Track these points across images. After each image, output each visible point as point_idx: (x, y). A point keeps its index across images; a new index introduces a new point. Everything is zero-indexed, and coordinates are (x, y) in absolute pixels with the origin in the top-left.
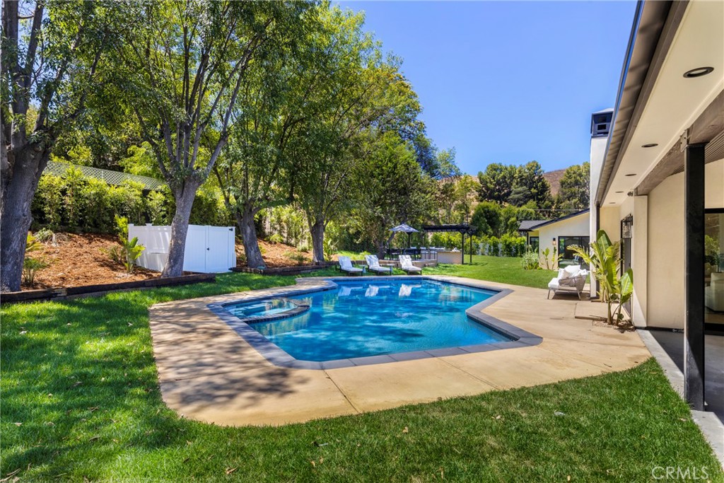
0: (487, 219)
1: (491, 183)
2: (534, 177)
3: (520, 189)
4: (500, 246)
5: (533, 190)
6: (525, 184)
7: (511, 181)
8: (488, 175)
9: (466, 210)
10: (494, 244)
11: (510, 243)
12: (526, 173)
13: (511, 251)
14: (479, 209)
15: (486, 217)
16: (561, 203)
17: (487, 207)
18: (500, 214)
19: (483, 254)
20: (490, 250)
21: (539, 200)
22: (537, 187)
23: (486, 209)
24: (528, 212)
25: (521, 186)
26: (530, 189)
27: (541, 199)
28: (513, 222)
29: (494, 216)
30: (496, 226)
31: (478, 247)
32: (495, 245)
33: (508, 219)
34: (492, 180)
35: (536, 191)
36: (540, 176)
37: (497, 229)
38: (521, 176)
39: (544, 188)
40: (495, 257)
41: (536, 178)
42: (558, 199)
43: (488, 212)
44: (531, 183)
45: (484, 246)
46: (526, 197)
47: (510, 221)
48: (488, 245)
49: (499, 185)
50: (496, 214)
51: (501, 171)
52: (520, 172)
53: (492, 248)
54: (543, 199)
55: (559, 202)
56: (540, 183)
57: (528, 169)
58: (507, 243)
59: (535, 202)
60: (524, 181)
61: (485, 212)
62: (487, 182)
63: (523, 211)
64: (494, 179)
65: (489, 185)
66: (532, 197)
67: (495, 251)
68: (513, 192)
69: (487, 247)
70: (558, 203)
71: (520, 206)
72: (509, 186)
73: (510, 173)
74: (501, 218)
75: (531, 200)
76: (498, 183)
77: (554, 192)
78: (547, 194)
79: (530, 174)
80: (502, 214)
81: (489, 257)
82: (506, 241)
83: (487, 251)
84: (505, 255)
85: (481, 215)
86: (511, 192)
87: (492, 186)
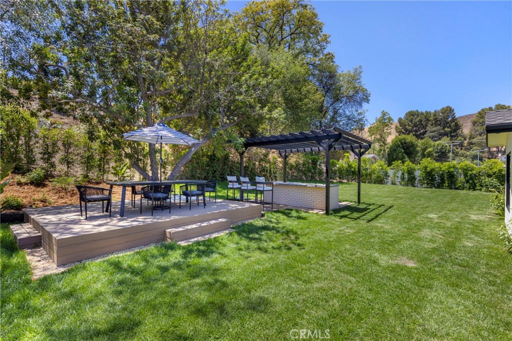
0: (404, 149)
1: (409, 125)
2: (448, 119)
3: (435, 129)
4: (418, 174)
5: (446, 129)
6: (440, 125)
7: (427, 123)
8: (407, 119)
9: (384, 143)
10: (408, 171)
11: (433, 170)
12: (440, 116)
13: (433, 179)
14: (397, 141)
15: (403, 148)
16: (474, 138)
17: (404, 139)
18: (417, 145)
19: (393, 184)
20: (403, 179)
21: (452, 137)
22: (450, 126)
23: (403, 141)
24: (443, 146)
25: (436, 126)
26: (444, 128)
27: (454, 136)
28: (430, 152)
29: (411, 147)
30: (413, 155)
31: (386, 175)
32: (411, 172)
33: (425, 149)
34: (410, 123)
35: (449, 130)
36: (453, 118)
37: (414, 158)
38: (436, 119)
39: (457, 127)
40: (410, 188)
41: (450, 119)
42: (471, 136)
43: (405, 143)
44: (444, 124)
45: (395, 174)
46: (440, 135)
47: (427, 151)
48: (400, 173)
49: (416, 127)
50: (413, 145)
51: (418, 116)
52: (435, 115)
53: (406, 176)
54: (457, 136)
55: (471, 137)
56: (453, 123)
57: (442, 113)
58: (428, 169)
59: (449, 138)
60: (438, 122)
61: (402, 144)
62: (406, 125)
63: (438, 145)
64: (411, 122)
65: (407, 127)
66: (446, 134)
67: (410, 180)
68: (429, 132)
69: (400, 174)
70: (470, 139)
71: (436, 141)
72: (425, 127)
73: (426, 117)
74: (419, 149)
75: (445, 137)
76: (415, 125)
77: (466, 130)
78: (459, 132)
79: (444, 117)
80: (419, 145)
81: (401, 187)
82: (426, 168)
83: (399, 180)
84: (425, 185)
85: (398, 146)
86: (426, 131)
87: (410, 128)
